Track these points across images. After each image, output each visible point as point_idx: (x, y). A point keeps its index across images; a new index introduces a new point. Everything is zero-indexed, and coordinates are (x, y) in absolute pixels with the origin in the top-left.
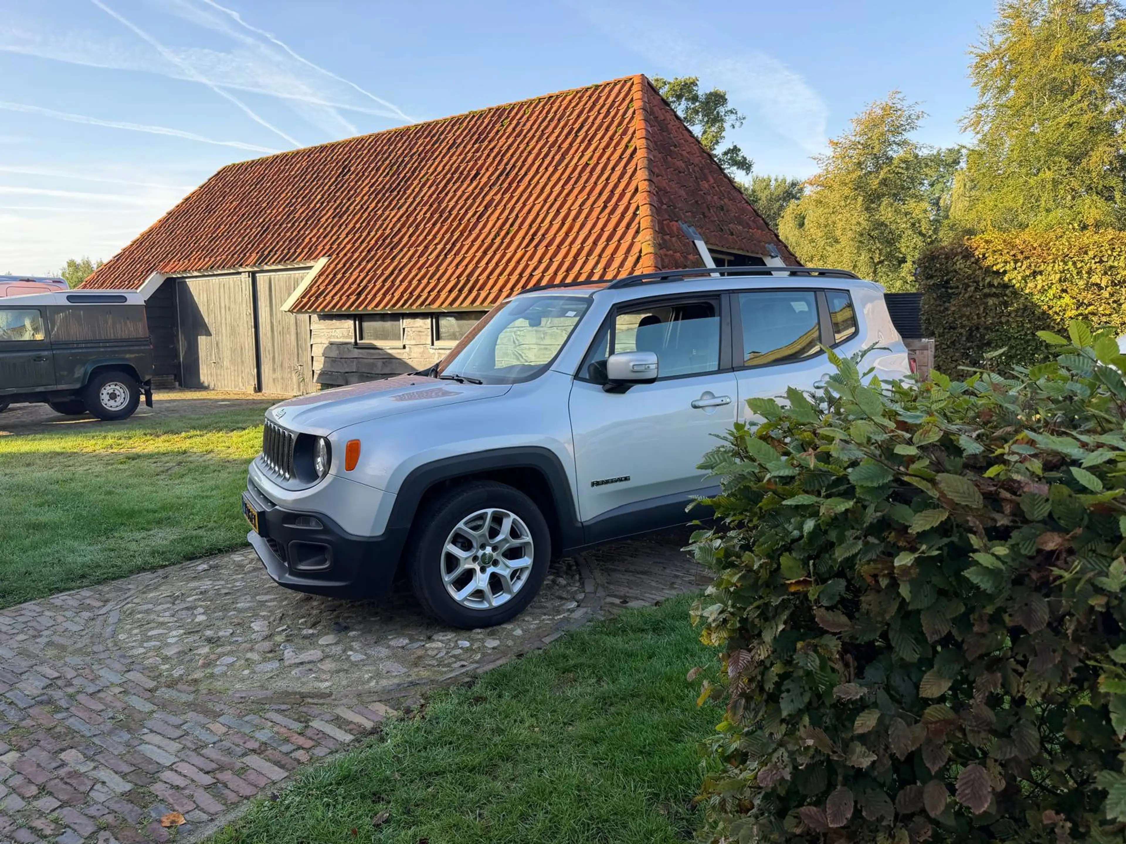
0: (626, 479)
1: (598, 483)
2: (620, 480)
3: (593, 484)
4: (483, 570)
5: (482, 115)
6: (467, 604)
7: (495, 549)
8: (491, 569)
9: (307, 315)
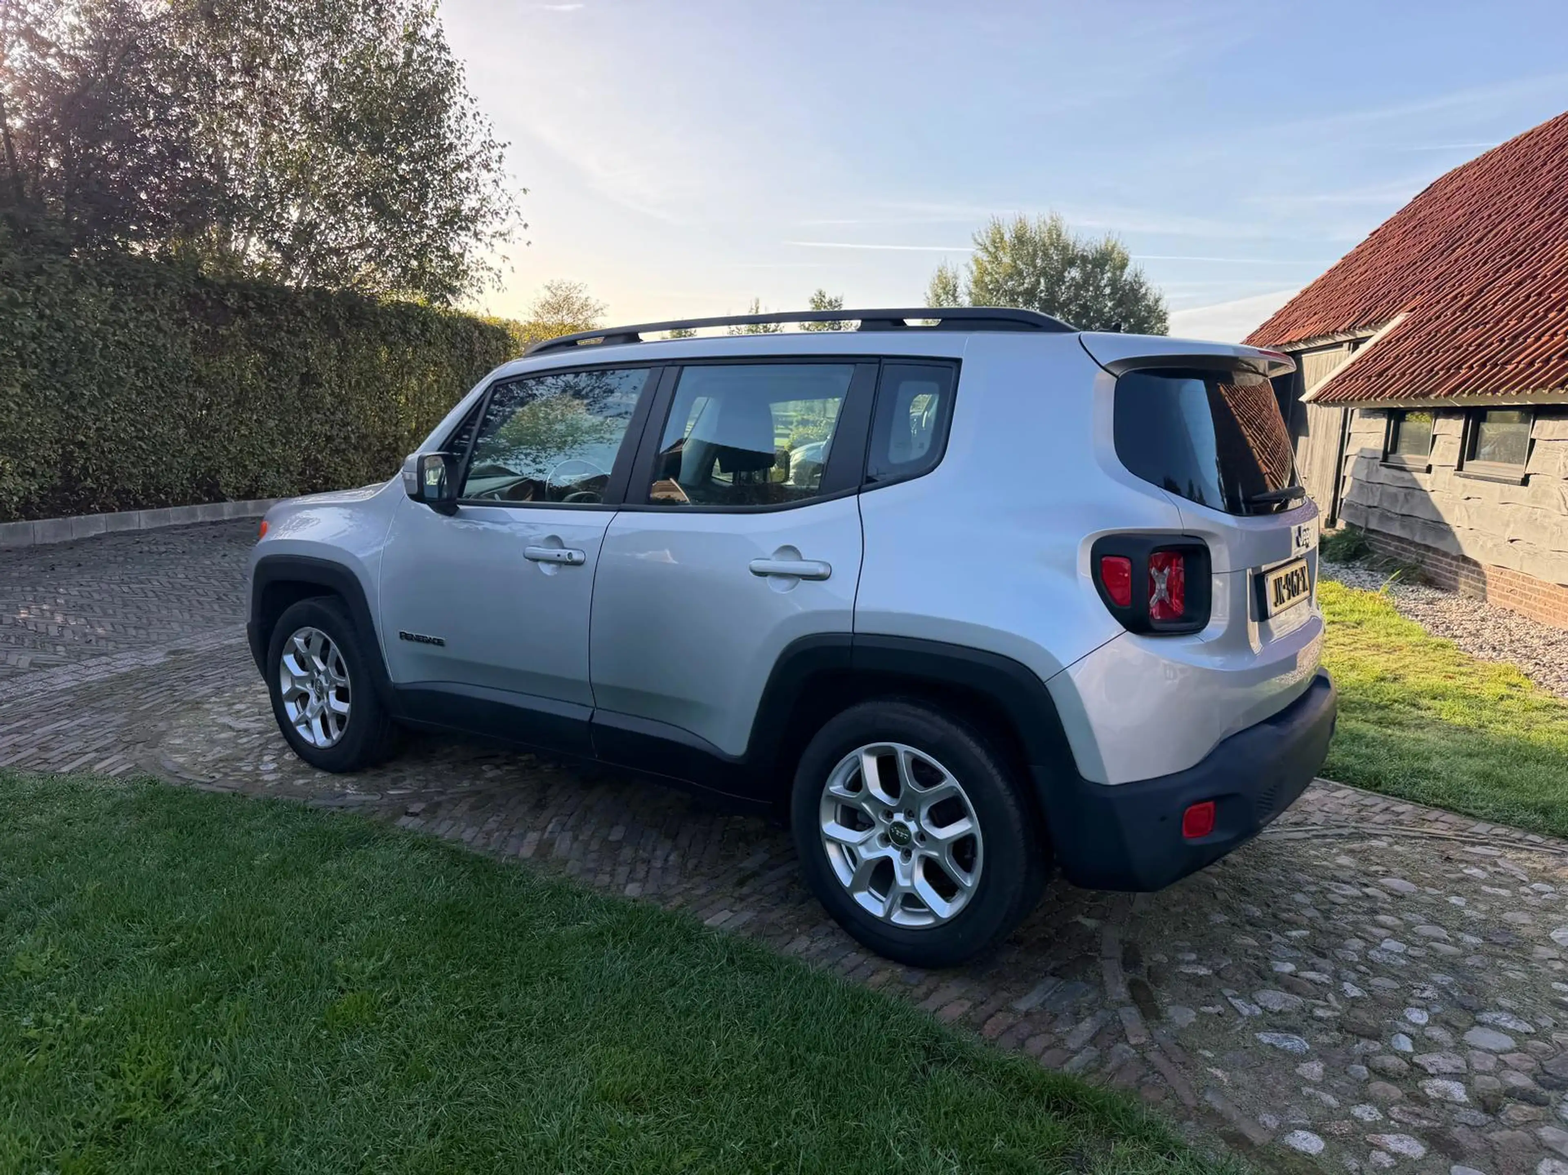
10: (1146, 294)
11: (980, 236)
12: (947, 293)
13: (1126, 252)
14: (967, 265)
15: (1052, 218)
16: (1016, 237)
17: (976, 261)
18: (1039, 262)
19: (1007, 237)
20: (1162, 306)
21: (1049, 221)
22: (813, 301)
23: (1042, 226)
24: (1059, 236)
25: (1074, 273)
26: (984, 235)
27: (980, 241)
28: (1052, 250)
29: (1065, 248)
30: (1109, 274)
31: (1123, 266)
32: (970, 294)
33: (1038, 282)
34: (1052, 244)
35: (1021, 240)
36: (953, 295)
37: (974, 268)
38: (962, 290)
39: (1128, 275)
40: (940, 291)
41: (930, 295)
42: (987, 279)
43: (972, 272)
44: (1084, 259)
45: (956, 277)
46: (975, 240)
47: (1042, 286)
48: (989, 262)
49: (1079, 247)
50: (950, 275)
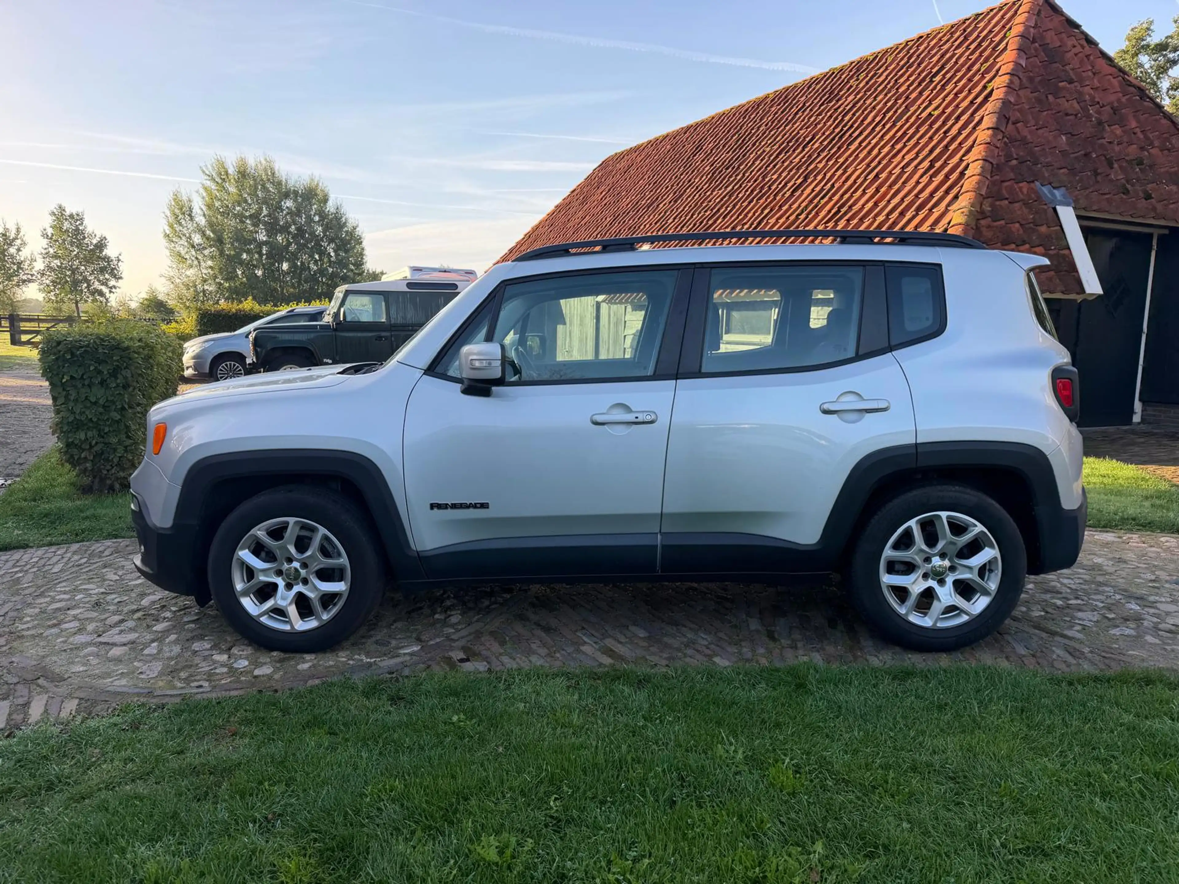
0: (484, 506)
1: (439, 506)
2: (475, 506)
3: (432, 506)
4: (289, 586)
5: (841, 70)
6: (264, 619)
7: (304, 565)
8: (298, 588)
9: (623, 306)
10: (345, 223)
11: (207, 169)
12: (184, 214)
13: (326, 190)
14: (197, 192)
15: (266, 159)
16: (239, 172)
17: (206, 189)
18: (260, 193)
19: (231, 171)
20: (359, 231)
21: (264, 162)
22: (53, 214)
23: (259, 165)
24: (274, 174)
25: (289, 203)
26: (209, 167)
27: (208, 173)
28: (268, 185)
29: (280, 183)
30: (315, 206)
31: (325, 200)
32: (204, 215)
33: (261, 209)
34: (269, 180)
35: (243, 174)
36: (190, 215)
37: (205, 194)
38: (196, 210)
39: (330, 207)
40: (177, 211)
41: (168, 213)
42: (217, 204)
43: (203, 198)
44: (296, 193)
45: (190, 201)
46: (204, 172)
47: (265, 212)
48: (218, 190)
49: (291, 184)
50: (185, 198)
